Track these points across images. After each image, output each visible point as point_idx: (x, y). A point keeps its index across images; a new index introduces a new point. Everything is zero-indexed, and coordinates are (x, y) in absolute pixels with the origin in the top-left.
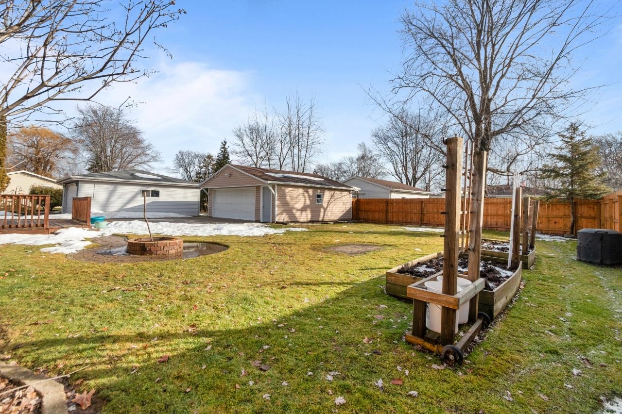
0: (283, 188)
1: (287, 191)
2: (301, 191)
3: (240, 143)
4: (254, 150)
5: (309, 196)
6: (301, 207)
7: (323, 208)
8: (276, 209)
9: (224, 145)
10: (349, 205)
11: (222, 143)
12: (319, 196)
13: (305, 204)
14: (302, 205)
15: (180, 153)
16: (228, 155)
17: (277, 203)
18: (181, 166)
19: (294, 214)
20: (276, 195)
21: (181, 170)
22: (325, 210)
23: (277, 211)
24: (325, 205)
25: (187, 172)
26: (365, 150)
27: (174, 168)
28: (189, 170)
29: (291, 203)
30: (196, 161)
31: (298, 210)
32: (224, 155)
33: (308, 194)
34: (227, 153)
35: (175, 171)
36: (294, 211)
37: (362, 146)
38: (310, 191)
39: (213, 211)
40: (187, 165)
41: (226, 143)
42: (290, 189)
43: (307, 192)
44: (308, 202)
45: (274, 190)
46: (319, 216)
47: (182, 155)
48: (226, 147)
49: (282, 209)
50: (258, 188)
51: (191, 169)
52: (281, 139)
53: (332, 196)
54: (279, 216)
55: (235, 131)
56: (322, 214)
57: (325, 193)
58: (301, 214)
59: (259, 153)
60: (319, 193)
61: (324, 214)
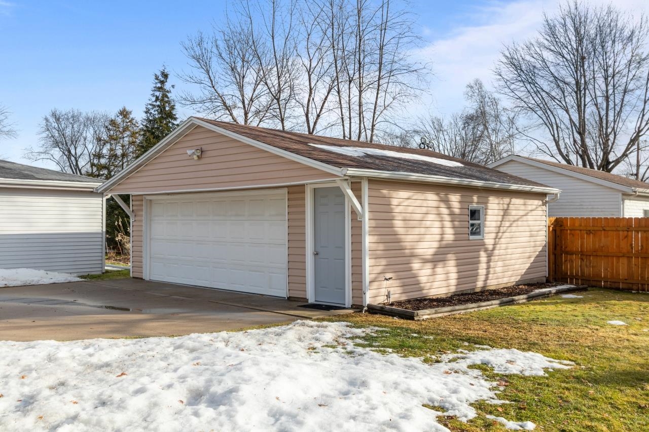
0: (385, 192)
1: (395, 202)
2: (431, 197)
3: (203, 76)
4: (238, 94)
5: (452, 214)
6: (431, 251)
7: (486, 250)
8: (368, 262)
9: (162, 82)
10: (542, 238)
11: (157, 78)
12: (474, 214)
13: (441, 240)
14: (436, 245)
15: (54, 115)
16: (173, 108)
17: (368, 240)
18: (56, 144)
19: (415, 276)
20: (367, 215)
21: (57, 153)
22: (490, 256)
23: (370, 267)
24: (489, 240)
25: (69, 158)
26: (483, 97)
27: (42, 150)
28: (73, 152)
29: (408, 239)
30: (89, 134)
31: (426, 261)
32: (162, 109)
33: (449, 208)
34: (169, 102)
35: (43, 156)
36: (416, 265)
37: (477, 88)
38: (455, 199)
39: (146, 261)
40: (69, 143)
41: (166, 76)
42: (403, 194)
43: (446, 201)
44: (449, 236)
45: (359, 198)
46: (477, 275)
47: (58, 120)
48: (167, 86)
49: (383, 262)
50: (296, 192)
51: (79, 151)
52: (307, 63)
53: (506, 212)
54: (375, 285)
55: (188, 44)
56: (482, 271)
57: (490, 206)
58: (434, 274)
59: (252, 100)
60: (474, 206)
61: (488, 268)
